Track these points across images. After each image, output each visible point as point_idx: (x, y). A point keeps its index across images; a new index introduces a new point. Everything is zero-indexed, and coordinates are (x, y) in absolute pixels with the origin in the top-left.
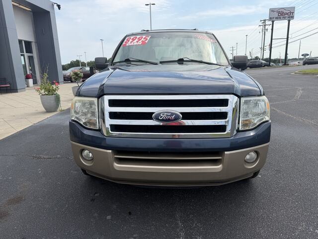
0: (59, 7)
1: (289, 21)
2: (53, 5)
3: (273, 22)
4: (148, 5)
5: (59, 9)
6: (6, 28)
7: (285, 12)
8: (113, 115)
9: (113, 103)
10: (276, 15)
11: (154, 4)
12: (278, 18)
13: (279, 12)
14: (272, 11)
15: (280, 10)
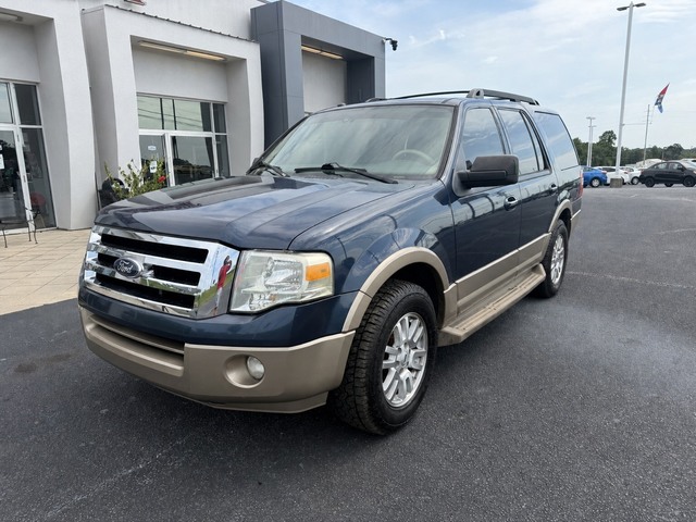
0: (394, 44)
2: (383, 43)
4: (625, 8)
5: (395, 49)
6: (286, 96)
11: (643, 5)
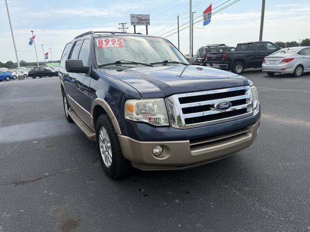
1: (147, 26)
3: (135, 26)
7: (143, 18)
8: (185, 111)
9: (182, 100)
10: (136, 21)
12: (139, 23)
13: (138, 18)
14: (132, 16)
15: (139, 17)
